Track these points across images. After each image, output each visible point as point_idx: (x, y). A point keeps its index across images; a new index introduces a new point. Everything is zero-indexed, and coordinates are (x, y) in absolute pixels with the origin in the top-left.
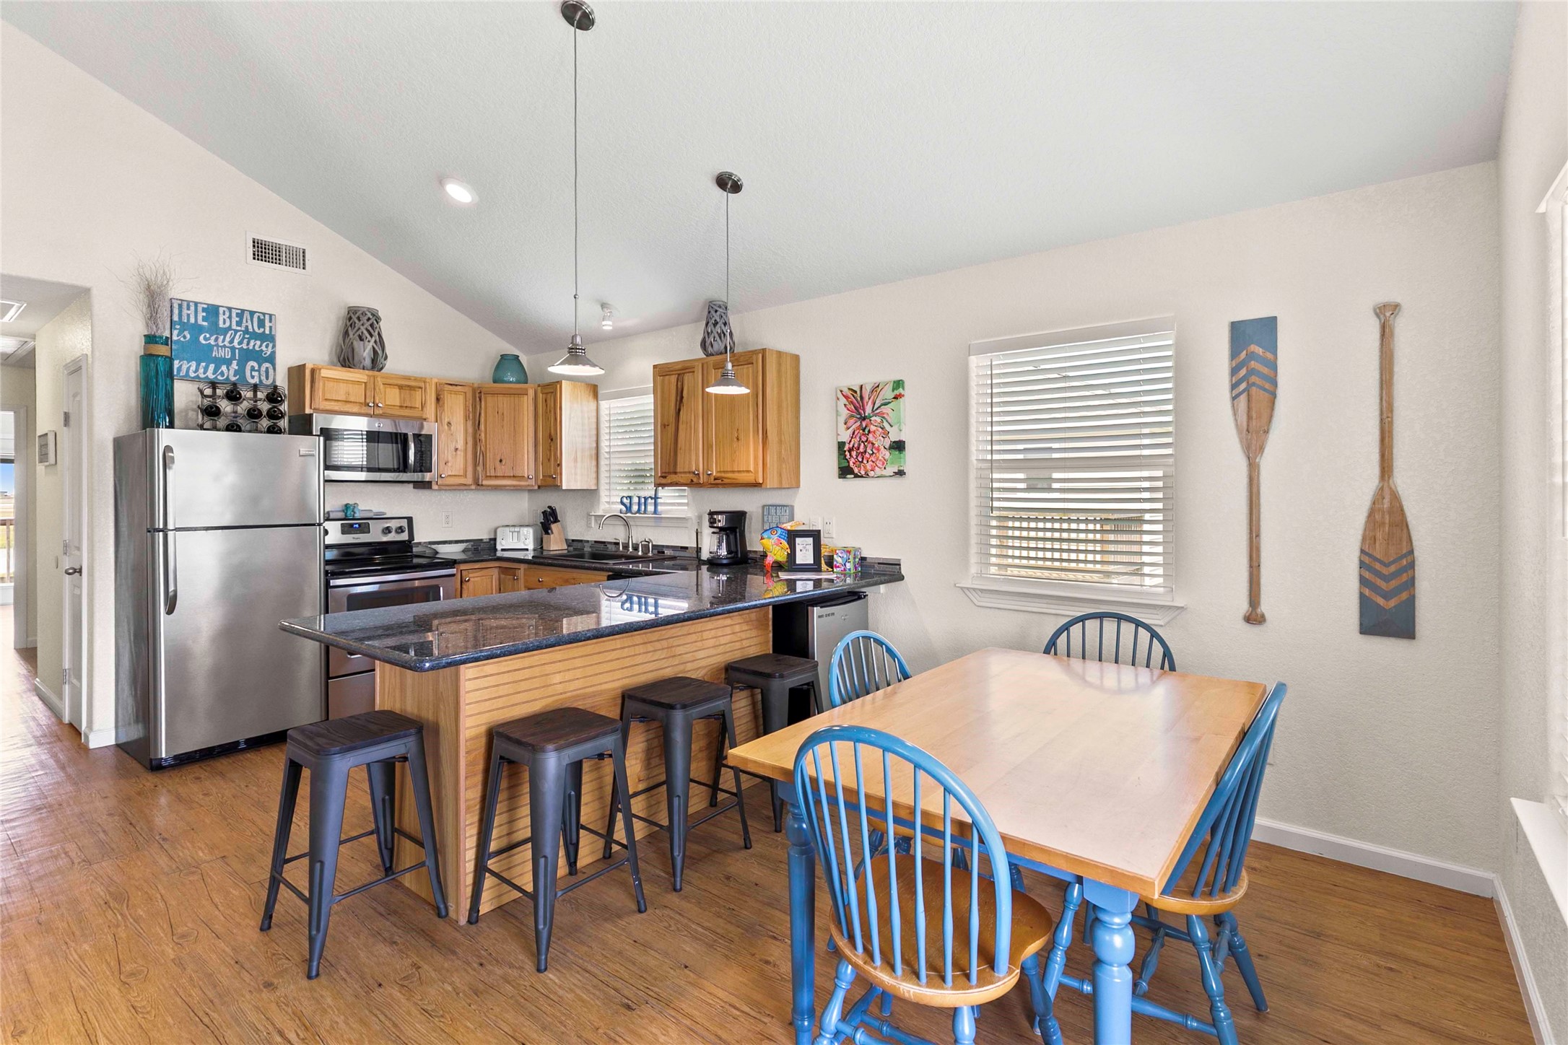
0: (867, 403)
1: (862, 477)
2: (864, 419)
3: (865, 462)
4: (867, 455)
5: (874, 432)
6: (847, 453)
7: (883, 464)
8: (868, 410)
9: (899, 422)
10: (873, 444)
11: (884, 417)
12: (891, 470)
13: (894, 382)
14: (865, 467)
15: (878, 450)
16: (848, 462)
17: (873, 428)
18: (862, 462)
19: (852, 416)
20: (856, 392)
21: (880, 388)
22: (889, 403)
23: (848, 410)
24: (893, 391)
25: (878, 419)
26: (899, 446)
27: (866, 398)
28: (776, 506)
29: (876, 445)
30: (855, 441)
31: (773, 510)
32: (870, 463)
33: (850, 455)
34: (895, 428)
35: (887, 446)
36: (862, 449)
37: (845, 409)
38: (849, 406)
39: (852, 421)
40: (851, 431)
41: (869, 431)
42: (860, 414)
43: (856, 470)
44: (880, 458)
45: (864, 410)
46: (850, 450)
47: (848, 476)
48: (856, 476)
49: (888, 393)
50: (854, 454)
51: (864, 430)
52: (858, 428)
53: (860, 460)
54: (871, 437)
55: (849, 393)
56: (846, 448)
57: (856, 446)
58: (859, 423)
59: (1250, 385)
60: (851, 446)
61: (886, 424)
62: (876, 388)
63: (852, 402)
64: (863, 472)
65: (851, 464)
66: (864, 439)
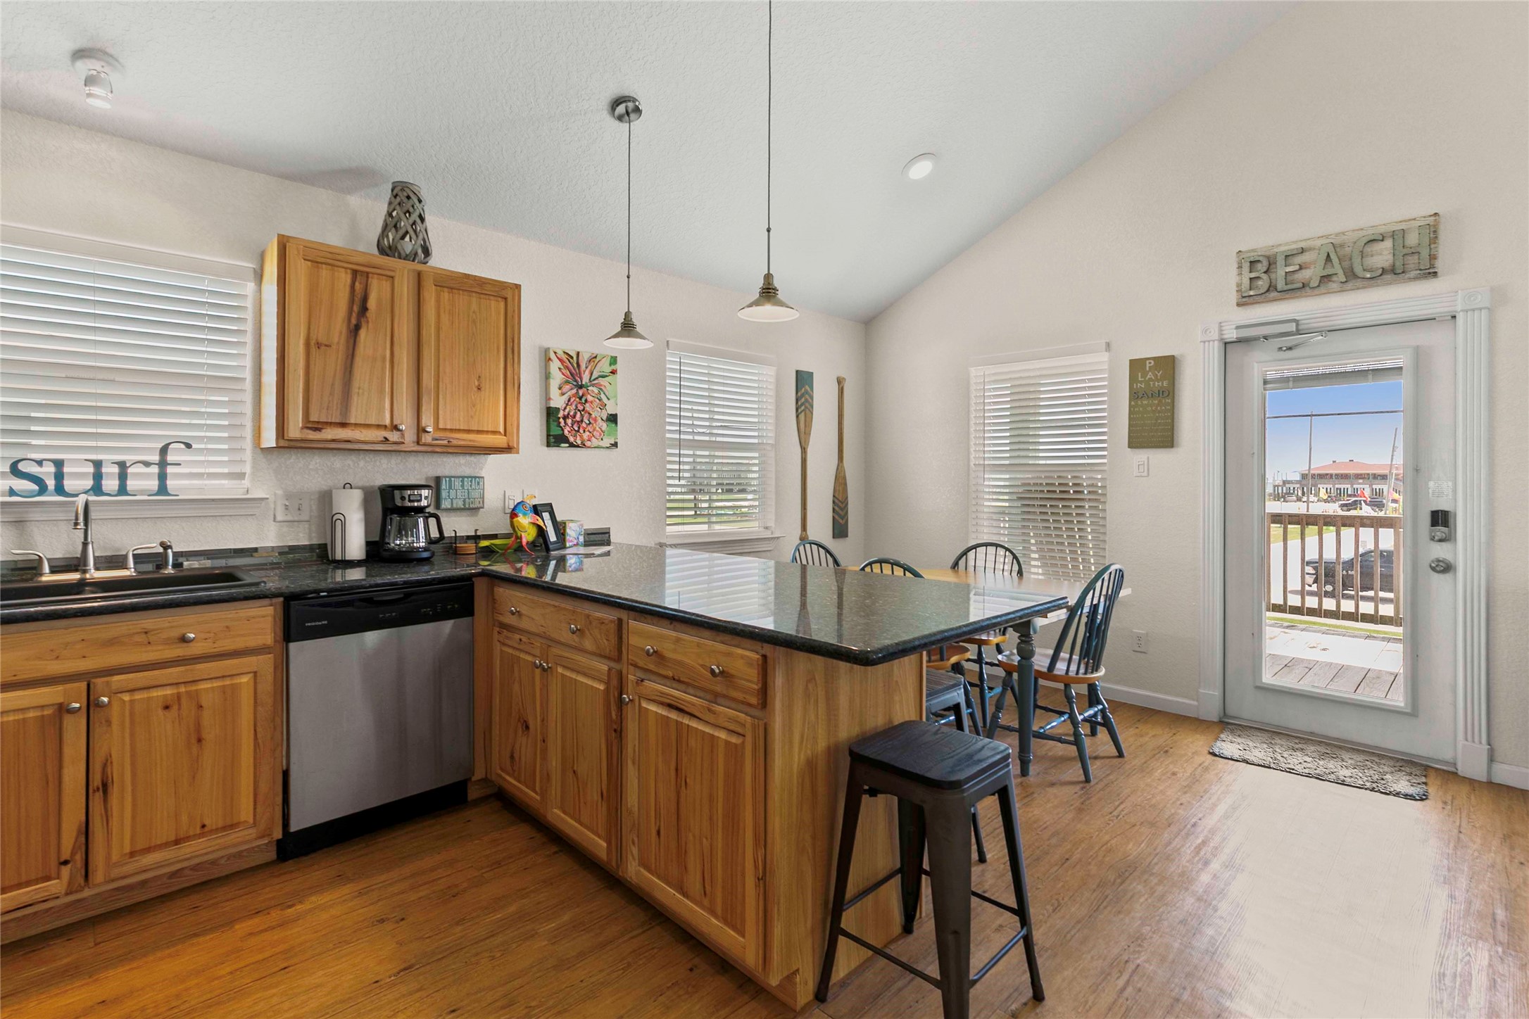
0: (584, 371)
1: (578, 446)
2: (581, 387)
3: (581, 431)
4: (584, 425)
5: (591, 402)
6: (561, 420)
7: (600, 434)
8: (586, 379)
9: (616, 396)
10: (590, 414)
11: (601, 389)
12: (607, 441)
13: (612, 357)
14: (581, 437)
15: (595, 420)
16: (563, 430)
17: (590, 398)
18: (578, 431)
19: (567, 382)
20: (572, 358)
21: (598, 359)
22: (607, 376)
23: (563, 374)
24: (610, 365)
25: (596, 390)
26: (613, 419)
27: (583, 366)
28: (463, 477)
29: (593, 416)
30: (571, 409)
31: (457, 483)
32: (587, 433)
33: (565, 422)
34: (612, 401)
35: (605, 418)
36: (578, 418)
37: (560, 373)
38: (564, 371)
39: (567, 387)
40: (565, 397)
41: (586, 401)
42: (576, 381)
43: (571, 439)
44: (597, 428)
45: (581, 378)
46: (565, 418)
47: (563, 445)
48: (572, 445)
49: (605, 367)
50: (569, 421)
51: (580, 398)
52: (574, 395)
53: (576, 429)
54: (587, 406)
55: (564, 357)
56: (561, 415)
57: (572, 413)
58: (574, 391)
59: (806, 407)
60: (566, 413)
61: (603, 396)
62: (593, 358)
63: (567, 368)
64: (579, 442)
65: (566, 432)
66: (581, 408)
